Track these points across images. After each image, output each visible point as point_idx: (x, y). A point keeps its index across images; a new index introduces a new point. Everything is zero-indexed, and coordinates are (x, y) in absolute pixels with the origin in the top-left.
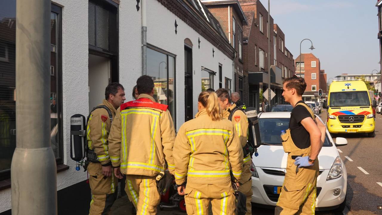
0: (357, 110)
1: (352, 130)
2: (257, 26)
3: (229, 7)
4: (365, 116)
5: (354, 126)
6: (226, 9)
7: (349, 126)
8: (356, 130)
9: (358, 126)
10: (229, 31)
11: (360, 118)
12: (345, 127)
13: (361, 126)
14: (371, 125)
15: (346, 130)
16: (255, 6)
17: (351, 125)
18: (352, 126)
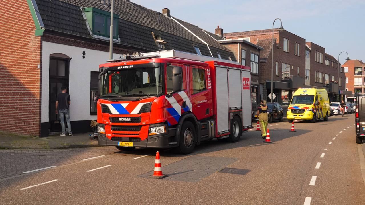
0: (301, 106)
1: (298, 118)
2: (279, 49)
3: (239, 44)
4: (306, 110)
5: (299, 116)
6: (237, 45)
7: (296, 116)
8: (300, 118)
9: (301, 116)
10: (239, 58)
11: (302, 111)
12: (294, 116)
13: (303, 115)
14: (309, 115)
15: (294, 118)
16: (278, 34)
17: (298, 114)
18: (298, 116)
